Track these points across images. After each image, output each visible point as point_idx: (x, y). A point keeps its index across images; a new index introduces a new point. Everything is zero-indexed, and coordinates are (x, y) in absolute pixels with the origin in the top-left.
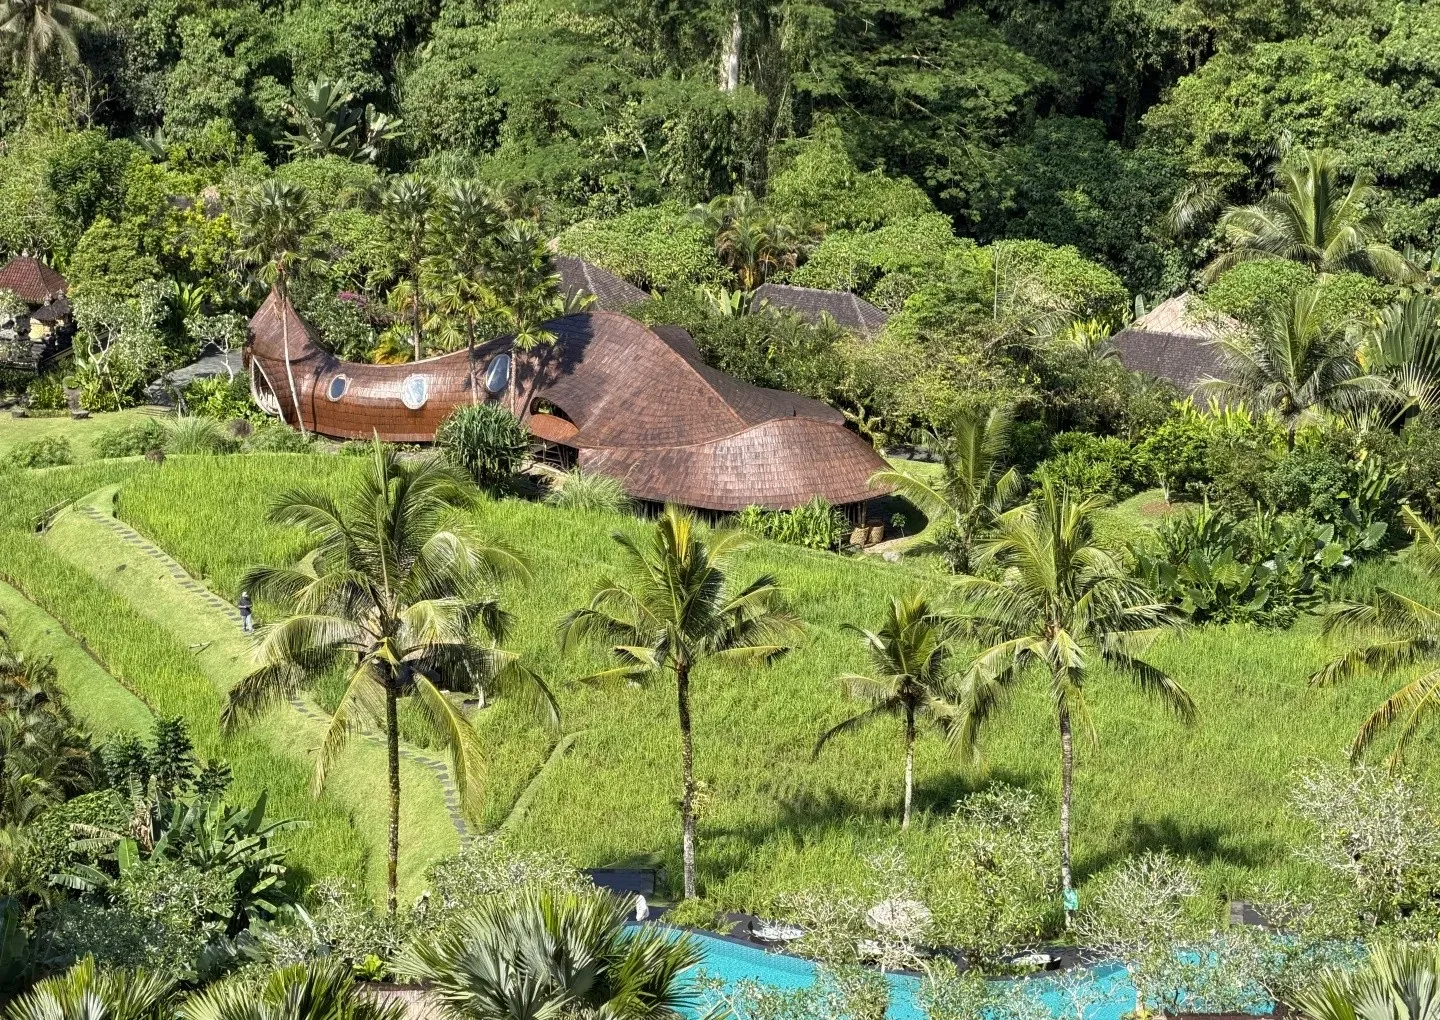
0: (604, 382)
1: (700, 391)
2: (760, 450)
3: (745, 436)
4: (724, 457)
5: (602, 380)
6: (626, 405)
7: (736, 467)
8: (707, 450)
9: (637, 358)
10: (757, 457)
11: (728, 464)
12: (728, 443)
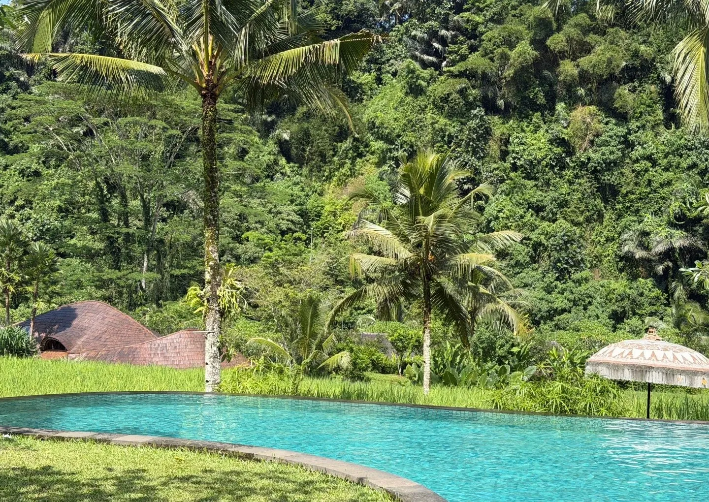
0: (85, 330)
1: (140, 330)
2: (177, 345)
3: (168, 338)
4: (157, 349)
5: (83, 329)
6: (98, 338)
7: (164, 354)
8: (145, 346)
9: (104, 318)
10: (175, 348)
11: (159, 352)
12: (159, 342)
